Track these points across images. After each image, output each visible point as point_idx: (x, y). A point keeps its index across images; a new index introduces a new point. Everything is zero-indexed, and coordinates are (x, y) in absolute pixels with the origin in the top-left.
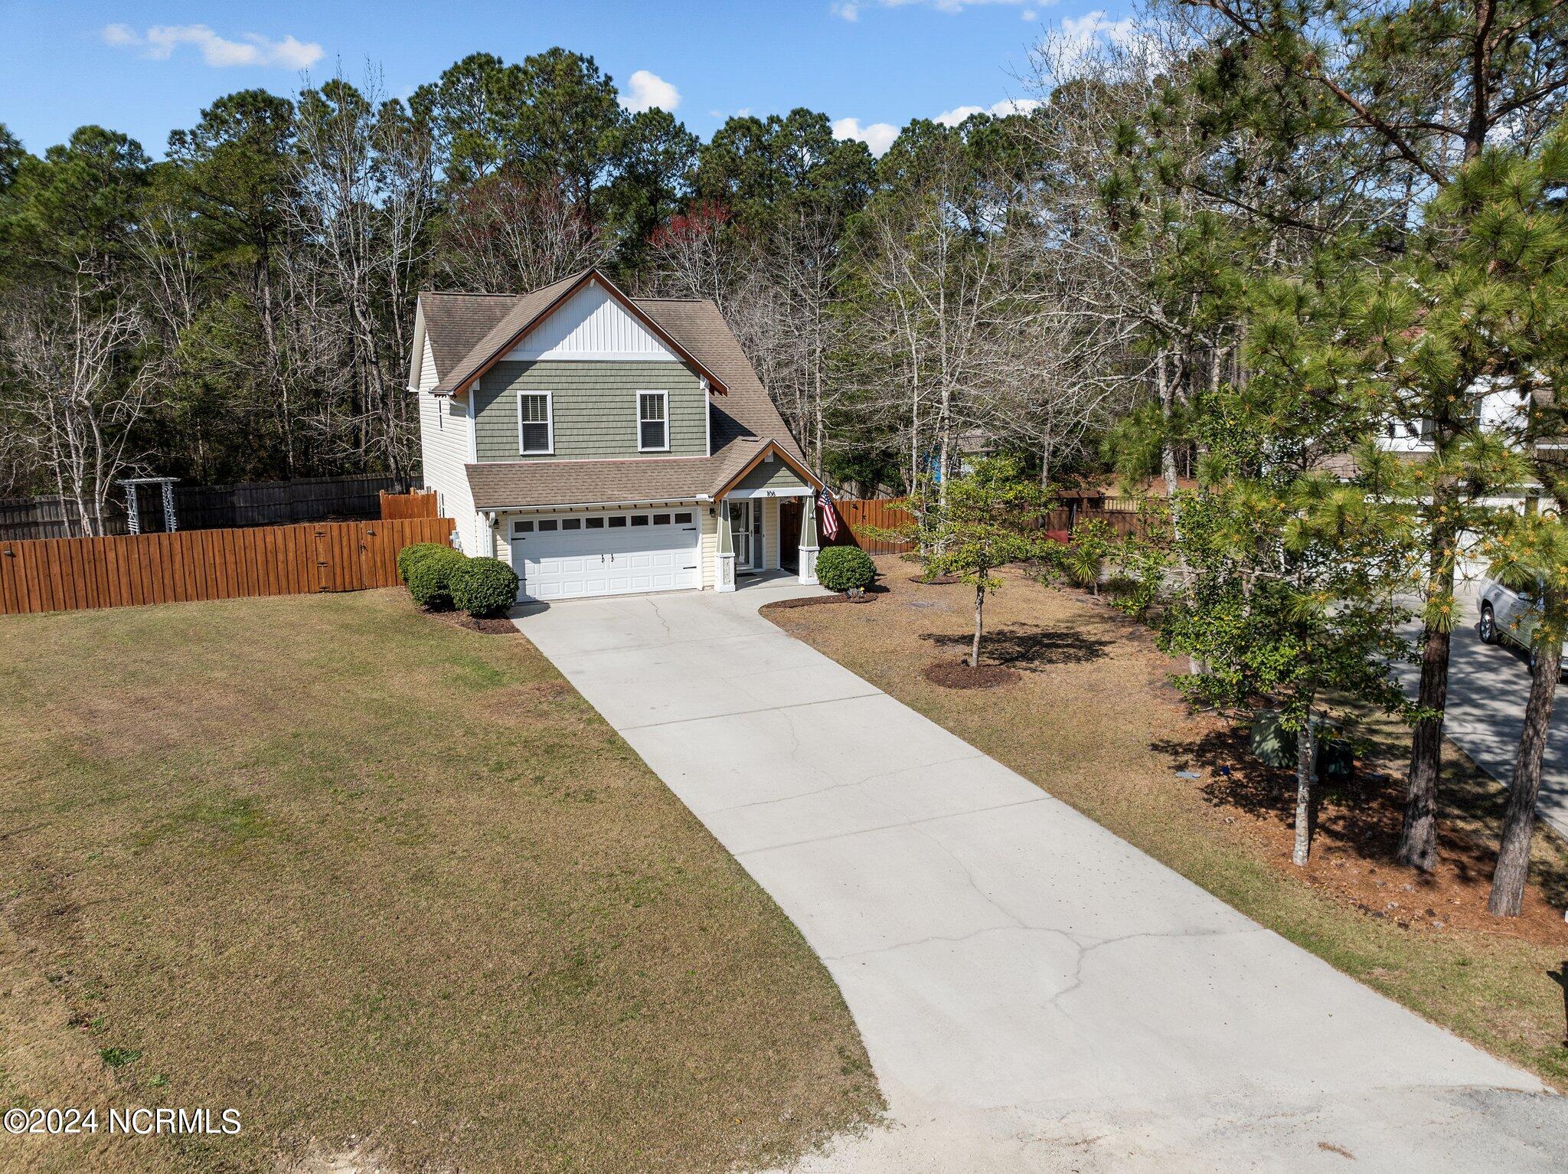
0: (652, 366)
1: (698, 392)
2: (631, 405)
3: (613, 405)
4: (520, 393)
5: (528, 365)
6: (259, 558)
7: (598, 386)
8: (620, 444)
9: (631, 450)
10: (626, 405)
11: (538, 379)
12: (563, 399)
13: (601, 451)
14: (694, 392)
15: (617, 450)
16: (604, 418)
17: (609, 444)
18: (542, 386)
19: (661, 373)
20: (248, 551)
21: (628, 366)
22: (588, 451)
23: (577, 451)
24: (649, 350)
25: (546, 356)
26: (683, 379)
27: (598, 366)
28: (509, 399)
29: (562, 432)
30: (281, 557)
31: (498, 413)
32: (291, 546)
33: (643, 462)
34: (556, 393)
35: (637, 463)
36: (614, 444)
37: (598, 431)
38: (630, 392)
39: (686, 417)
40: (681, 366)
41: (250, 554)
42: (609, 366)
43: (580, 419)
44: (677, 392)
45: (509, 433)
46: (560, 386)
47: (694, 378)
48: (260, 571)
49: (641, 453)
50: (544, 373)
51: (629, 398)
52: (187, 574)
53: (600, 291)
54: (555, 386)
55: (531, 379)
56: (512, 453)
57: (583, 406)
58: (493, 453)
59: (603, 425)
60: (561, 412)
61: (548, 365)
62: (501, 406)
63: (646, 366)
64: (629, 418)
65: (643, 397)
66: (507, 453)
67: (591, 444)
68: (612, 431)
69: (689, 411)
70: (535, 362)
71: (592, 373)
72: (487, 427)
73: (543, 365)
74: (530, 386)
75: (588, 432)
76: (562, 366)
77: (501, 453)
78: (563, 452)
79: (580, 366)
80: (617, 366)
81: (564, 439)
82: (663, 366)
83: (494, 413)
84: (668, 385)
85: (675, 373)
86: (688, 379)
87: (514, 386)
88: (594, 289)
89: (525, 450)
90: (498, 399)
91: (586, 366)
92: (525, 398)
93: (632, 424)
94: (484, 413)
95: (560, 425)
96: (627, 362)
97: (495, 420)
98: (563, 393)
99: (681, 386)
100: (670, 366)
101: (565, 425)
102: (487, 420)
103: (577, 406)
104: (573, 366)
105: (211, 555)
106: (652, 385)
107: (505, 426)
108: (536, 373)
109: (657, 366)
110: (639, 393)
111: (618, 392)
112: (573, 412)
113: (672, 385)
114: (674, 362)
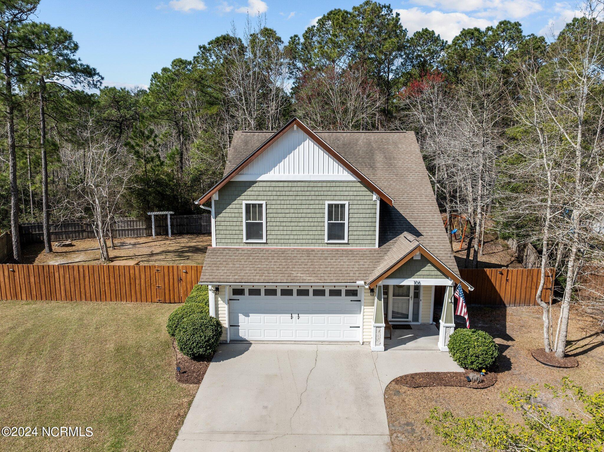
0: (337, 184)
1: (372, 202)
2: (321, 211)
3: (309, 211)
4: (244, 202)
5: (250, 184)
6: (126, 281)
7: (298, 198)
8: (312, 237)
9: (320, 241)
10: (317, 211)
11: (257, 193)
12: (273, 207)
13: (298, 241)
14: (368, 202)
15: (310, 241)
16: (302, 220)
17: (304, 237)
18: (260, 198)
19: (344, 189)
20: (121, 277)
21: (320, 184)
22: (290, 241)
23: (282, 241)
24: (336, 173)
25: (263, 178)
26: (361, 193)
27: (299, 184)
28: (238, 206)
29: (272, 228)
30: (138, 282)
31: (230, 215)
32: (143, 276)
33: (327, 250)
34: (269, 202)
35: (323, 251)
36: (308, 237)
37: (298, 228)
38: (321, 202)
39: (361, 220)
40: (359, 184)
41: (122, 280)
42: (307, 184)
43: (285, 220)
44: (355, 202)
45: (237, 228)
46: (272, 198)
47: (369, 193)
48: (127, 289)
49: (327, 244)
50: (261, 189)
51: (320, 206)
52: (91, 287)
53: (302, 133)
54: (268, 198)
55: (253, 193)
56: (239, 241)
57: (287, 211)
58: (226, 241)
59: (300, 224)
60: (272, 215)
61: (264, 184)
62: (232, 211)
63: (334, 184)
64: (319, 220)
65: (330, 206)
66: (235, 241)
67: (292, 237)
68: (307, 228)
69: (364, 215)
70: (256, 182)
71: (294, 189)
72: (223, 224)
73: (261, 184)
74: (252, 198)
75: (290, 228)
76: (274, 184)
77: (232, 241)
78: (273, 241)
79: (286, 184)
80: (312, 184)
81: (273, 233)
82: (346, 184)
83: (227, 215)
84: (349, 198)
85: (354, 189)
86: (364, 193)
87: (241, 197)
88: (296, 133)
89: (247, 239)
90: (230, 206)
91: (290, 184)
92: (248, 206)
93: (322, 224)
94: (221, 215)
95: (271, 224)
96: (319, 182)
97: (227, 219)
98: (274, 202)
99: (358, 198)
100: (351, 184)
101: (274, 224)
102: (223, 219)
103: (283, 211)
104: (281, 184)
105: (103, 278)
106: (337, 198)
107: (235, 224)
108: (255, 189)
109: (341, 184)
110: (327, 203)
111: (312, 202)
112: (280, 215)
113: (352, 198)
114: (354, 182)
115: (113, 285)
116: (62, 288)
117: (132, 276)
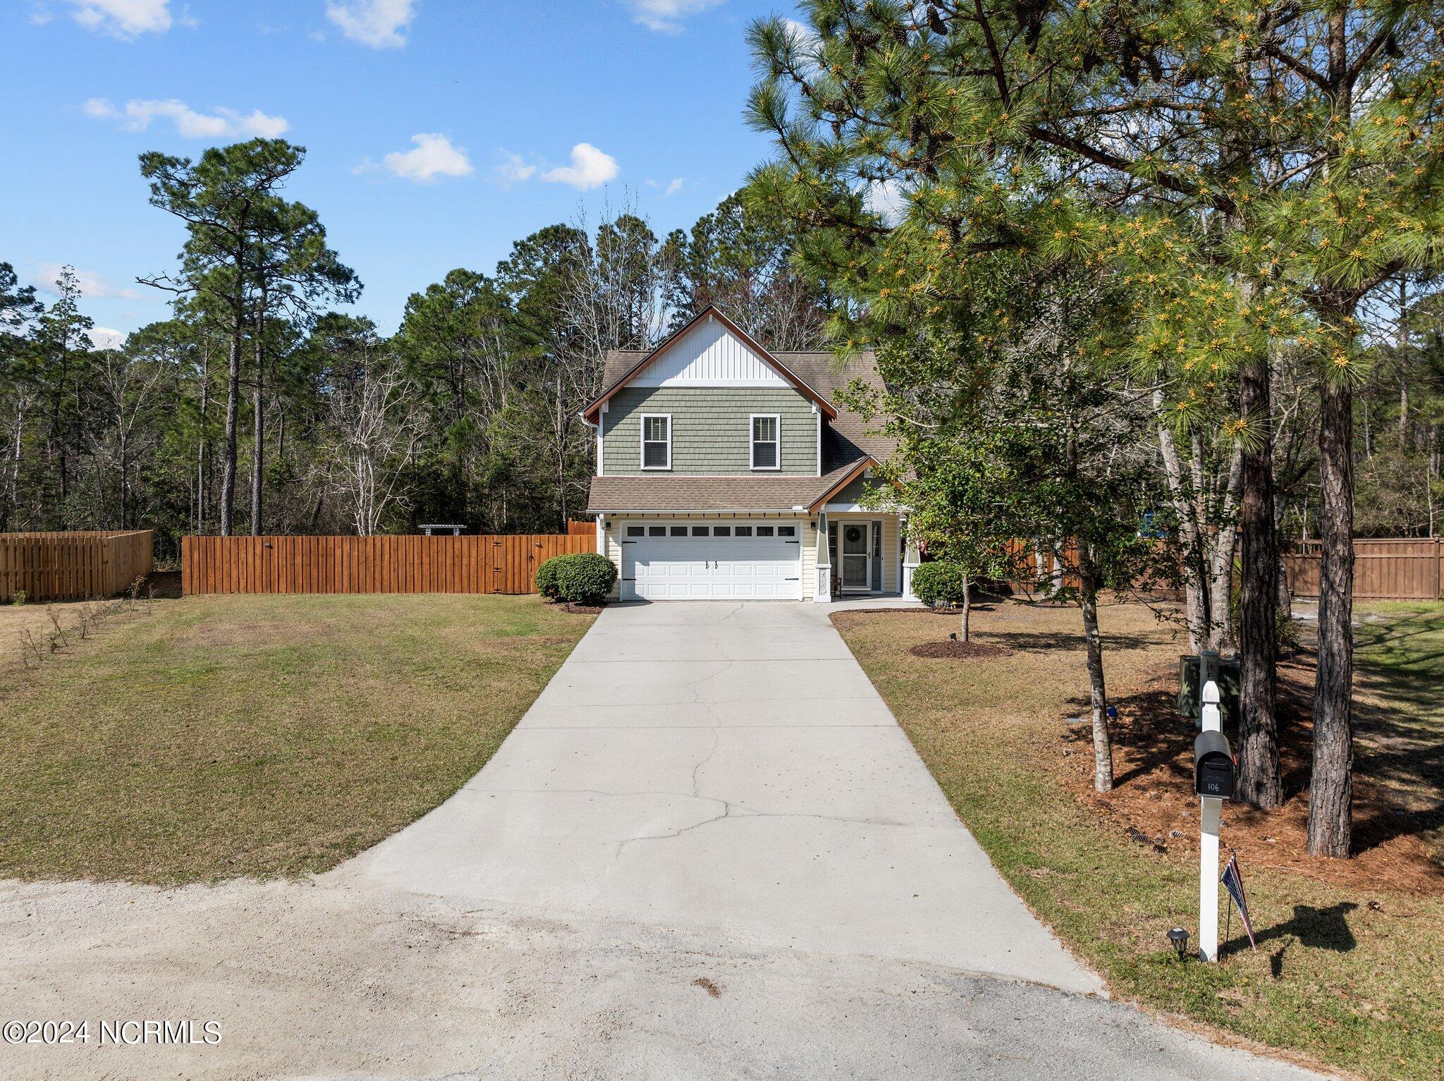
0: (766, 392)
1: (810, 416)
2: (744, 427)
3: (728, 427)
4: (643, 416)
5: (652, 391)
6: (448, 560)
7: (714, 410)
8: (733, 462)
9: (743, 468)
10: (740, 427)
11: (659, 404)
12: (681, 422)
13: (714, 468)
14: (806, 416)
15: (730, 468)
16: (719, 439)
17: (723, 462)
18: (663, 409)
19: (774, 398)
20: (440, 555)
21: (742, 392)
22: (704, 468)
23: (693, 468)
24: (763, 377)
25: (668, 383)
26: (796, 404)
27: (715, 392)
28: (634, 421)
29: (680, 450)
30: (465, 561)
31: (623, 433)
32: (474, 553)
33: (753, 479)
34: (675, 416)
35: (748, 480)
36: (727, 462)
37: (713, 451)
38: (744, 415)
39: (798, 439)
40: (793, 392)
41: (442, 558)
42: (726, 392)
43: (697, 439)
44: (789, 416)
45: (632, 450)
46: (679, 410)
47: (806, 403)
48: (448, 572)
49: (753, 471)
50: (665, 398)
51: (743, 421)
52: (392, 571)
53: (719, 326)
54: (675, 409)
55: (654, 404)
56: (634, 468)
57: (700, 427)
58: (618, 468)
59: (717, 445)
60: (679, 433)
61: (670, 391)
62: (626, 427)
63: (761, 392)
64: (742, 439)
65: (756, 421)
66: (630, 468)
67: (706, 462)
68: (725, 451)
69: (801, 433)
70: (658, 389)
71: (708, 398)
72: (613, 444)
73: (665, 392)
74: (653, 409)
75: (704, 451)
76: (682, 392)
77: (625, 468)
78: (680, 468)
79: (698, 392)
80: (732, 392)
81: (681, 457)
82: (776, 392)
83: (619, 433)
84: (780, 410)
85: (788, 398)
86: (800, 404)
87: (639, 409)
88: (712, 325)
89: (646, 465)
90: (624, 421)
91: (704, 392)
92: (647, 420)
93: (745, 445)
94: (611, 433)
95: (678, 445)
96: (742, 388)
97: (620, 439)
98: (682, 416)
99: (793, 410)
100: (783, 392)
101: (683, 445)
102: (613, 438)
103: (694, 427)
104: (692, 392)
105: (411, 556)
106: (765, 410)
107: (629, 445)
108: (658, 398)
109: (771, 392)
110: (752, 416)
111: (733, 416)
112: (690, 433)
113: (785, 410)
114: (787, 389)
115: (426, 567)
116: (346, 572)
117: (456, 553)
